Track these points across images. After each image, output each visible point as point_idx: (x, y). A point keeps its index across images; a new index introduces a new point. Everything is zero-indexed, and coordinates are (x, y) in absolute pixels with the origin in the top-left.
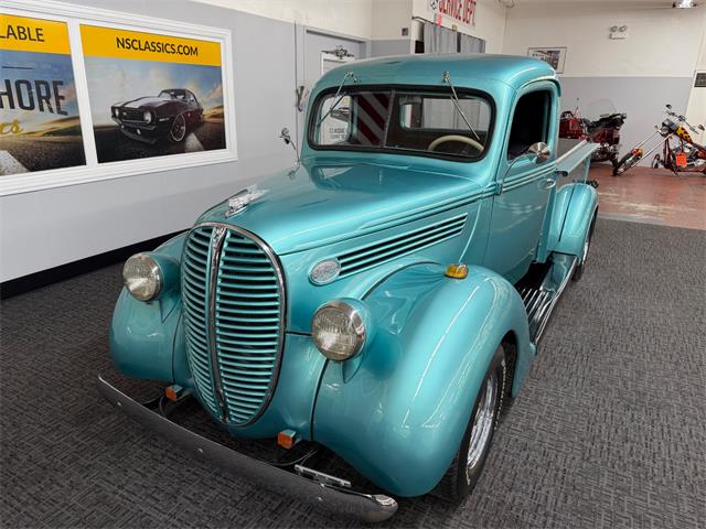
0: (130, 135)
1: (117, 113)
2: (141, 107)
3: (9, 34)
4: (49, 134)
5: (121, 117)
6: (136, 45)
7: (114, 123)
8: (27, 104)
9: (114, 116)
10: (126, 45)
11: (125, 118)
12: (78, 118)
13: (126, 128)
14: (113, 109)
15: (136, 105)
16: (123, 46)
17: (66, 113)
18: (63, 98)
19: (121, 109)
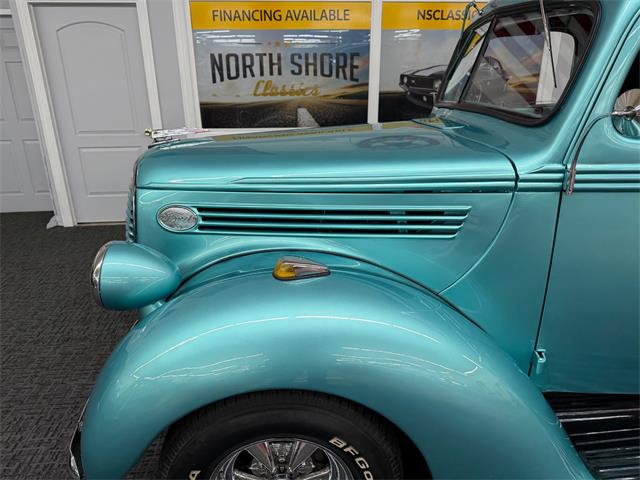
0: (415, 101)
1: (405, 80)
2: (432, 75)
3: (322, 17)
4: (340, 97)
5: (409, 84)
6: (438, 15)
7: (401, 89)
8: (327, 72)
9: (402, 83)
10: (427, 16)
11: (413, 85)
12: (367, 84)
13: (412, 94)
14: (402, 77)
15: (427, 73)
16: (424, 17)
17: (357, 80)
18: (357, 67)
19: (410, 78)
